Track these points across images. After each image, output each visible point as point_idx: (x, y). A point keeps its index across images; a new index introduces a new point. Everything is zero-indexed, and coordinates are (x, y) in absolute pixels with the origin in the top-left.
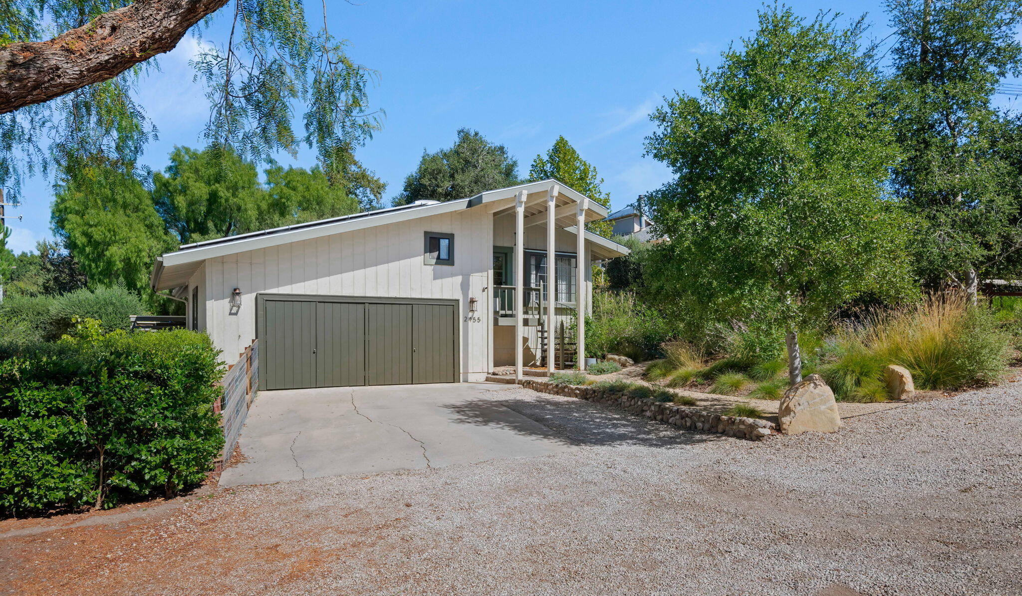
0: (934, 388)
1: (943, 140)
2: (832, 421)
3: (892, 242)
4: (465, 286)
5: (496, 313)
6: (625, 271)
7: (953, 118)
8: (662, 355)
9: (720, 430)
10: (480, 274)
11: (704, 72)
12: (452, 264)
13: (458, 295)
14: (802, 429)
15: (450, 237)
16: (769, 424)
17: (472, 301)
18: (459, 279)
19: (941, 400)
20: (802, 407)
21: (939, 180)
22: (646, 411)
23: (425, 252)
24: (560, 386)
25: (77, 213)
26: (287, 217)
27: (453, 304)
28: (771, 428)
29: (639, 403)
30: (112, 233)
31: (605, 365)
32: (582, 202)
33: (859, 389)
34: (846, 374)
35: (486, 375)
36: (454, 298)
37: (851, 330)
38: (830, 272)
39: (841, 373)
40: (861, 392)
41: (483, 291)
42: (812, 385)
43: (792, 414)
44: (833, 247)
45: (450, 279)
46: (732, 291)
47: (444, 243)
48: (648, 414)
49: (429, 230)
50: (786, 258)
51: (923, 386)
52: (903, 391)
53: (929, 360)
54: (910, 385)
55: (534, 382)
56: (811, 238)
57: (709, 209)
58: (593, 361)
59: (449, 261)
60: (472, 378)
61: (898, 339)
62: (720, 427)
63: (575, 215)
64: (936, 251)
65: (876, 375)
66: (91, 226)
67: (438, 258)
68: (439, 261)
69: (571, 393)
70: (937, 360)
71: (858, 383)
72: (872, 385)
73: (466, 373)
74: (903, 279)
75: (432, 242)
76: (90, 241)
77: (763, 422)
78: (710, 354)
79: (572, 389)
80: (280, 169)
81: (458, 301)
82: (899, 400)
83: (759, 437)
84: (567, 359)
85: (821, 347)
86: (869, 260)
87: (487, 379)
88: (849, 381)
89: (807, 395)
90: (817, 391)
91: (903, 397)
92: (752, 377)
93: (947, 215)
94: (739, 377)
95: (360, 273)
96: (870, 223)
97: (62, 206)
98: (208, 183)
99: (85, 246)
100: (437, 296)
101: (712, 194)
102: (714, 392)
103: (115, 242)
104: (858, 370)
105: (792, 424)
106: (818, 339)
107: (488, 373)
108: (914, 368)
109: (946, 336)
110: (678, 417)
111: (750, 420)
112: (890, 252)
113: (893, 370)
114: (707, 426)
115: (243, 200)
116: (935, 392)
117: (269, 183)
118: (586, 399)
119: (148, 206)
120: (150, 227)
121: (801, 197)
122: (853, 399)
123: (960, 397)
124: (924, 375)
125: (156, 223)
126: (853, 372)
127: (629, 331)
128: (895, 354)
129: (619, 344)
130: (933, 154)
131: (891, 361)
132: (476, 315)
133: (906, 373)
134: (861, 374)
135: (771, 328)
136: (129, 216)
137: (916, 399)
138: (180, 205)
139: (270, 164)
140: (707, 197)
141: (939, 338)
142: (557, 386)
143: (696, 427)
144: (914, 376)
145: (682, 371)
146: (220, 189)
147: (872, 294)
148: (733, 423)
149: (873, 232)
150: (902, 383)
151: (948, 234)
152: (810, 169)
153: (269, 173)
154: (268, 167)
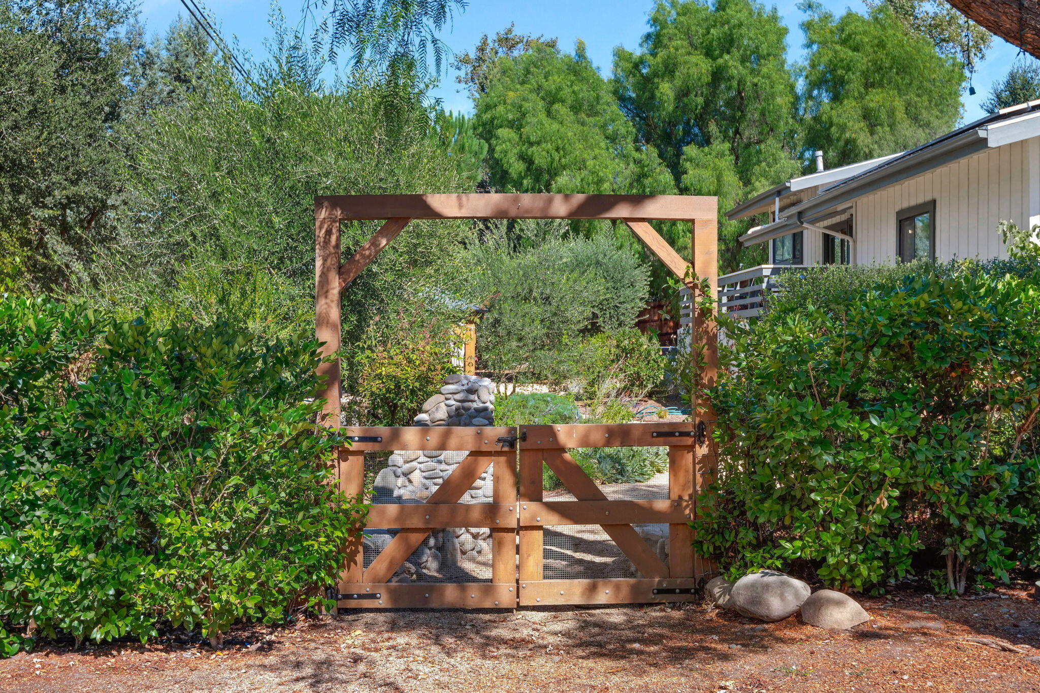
25: (511, 124)
26: (845, 102)
30: (562, 152)
66: (531, 144)
76: (528, 169)
80: (827, 17)
97: (487, 116)
98: (709, 53)
99: (523, 178)
103: (564, 168)
115: (769, 77)
117: (809, 45)
119: (608, 104)
120: (613, 139)
125: (623, 130)
136: (583, 124)
138: (665, 98)
139: (809, 12)
146: (730, 63)
153: (807, 27)
154: (806, 17)
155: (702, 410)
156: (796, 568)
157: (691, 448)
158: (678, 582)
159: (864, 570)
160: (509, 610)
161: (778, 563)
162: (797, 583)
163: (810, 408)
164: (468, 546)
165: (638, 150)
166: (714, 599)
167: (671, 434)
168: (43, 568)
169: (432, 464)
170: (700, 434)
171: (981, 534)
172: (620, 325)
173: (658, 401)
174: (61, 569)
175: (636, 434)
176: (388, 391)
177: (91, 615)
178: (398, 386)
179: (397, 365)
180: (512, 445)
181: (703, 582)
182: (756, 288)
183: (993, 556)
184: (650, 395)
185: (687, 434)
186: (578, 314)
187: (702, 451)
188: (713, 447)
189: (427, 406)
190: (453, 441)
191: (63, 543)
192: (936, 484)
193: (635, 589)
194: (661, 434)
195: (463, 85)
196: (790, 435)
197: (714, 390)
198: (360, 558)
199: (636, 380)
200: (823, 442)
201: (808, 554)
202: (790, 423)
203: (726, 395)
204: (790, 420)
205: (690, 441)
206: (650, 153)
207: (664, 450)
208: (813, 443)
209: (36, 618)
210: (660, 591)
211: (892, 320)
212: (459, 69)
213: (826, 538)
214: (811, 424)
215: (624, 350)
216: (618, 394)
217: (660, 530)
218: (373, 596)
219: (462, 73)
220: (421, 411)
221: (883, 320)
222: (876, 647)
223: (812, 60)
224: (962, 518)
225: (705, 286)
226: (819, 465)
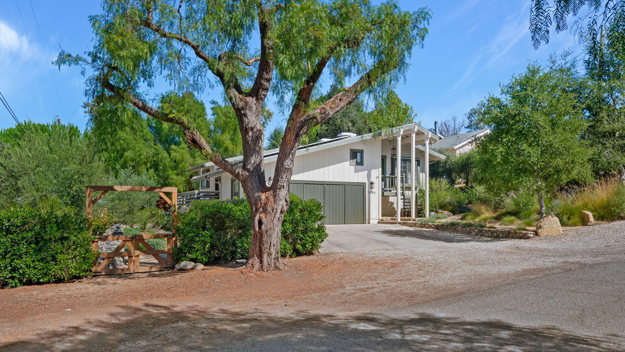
0: (602, 220)
1: (609, 107)
2: (559, 231)
3: (582, 160)
4: (369, 176)
5: (383, 189)
6: (438, 167)
7: (614, 97)
8: (470, 210)
9: (510, 237)
10: (375, 170)
11: (502, 87)
12: (363, 165)
13: (365, 180)
14: (546, 234)
15: (362, 152)
16: (533, 233)
17: (372, 183)
18: (366, 172)
19: (605, 225)
20: (546, 226)
21: (606, 127)
22: (472, 232)
23: (350, 159)
24: (423, 224)
26: (225, 134)
27: (363, 185)
28: (534, 234)
29: (468, 229)
31: (440, 215)
32: (428, 134)
33: (570, 221)
34: (563, 215)
35: (378, 220)
36: (363, 182)
37: (565, 196)
38: (558, 171)
39: (561, 215)
40: (571, 222)
41: (377, 178)
42: (550, 217)
43: (542, 228)
44: (559, 162)
45: (361, 173)
46: (518, 179)
47: (359, 155)
48: (473, 233)
49: (352, 148)
50: (540, 166)
51: (598, 220)
52: (589, 221)
53: (600, 208)
54: (592, 219)
55: (407, 223)
56: (550, 158)
57: (507, 145)
58: (433, 213)
59: (361, 163)
60: (372, 222)
61: (586, 200)
62: (511, 235)
63: (424, 141)
64: (605, 160)
65: (577, 215)
67: (357, 162)
68: (357, 164)
69: (430, 227)
70: (604, 209)
71: (569, 219)
72: (576, 219)
73: (369, 219)
74: (587, 174)
75: (354, 154)
77: (530, 232)
78: (496, 209)
79: (430, 225)
80: (219, 107)
81: (365, 183)
82: (587, 225)
83: (529, 238)
84: (420, 212)
85: (551, 204)
86: (573, 167)
87: (379, 223)
88: (565, 218)
89: (548, 221)
90: (552, 219)
91: (589, 224)
92: (519, 218)
93: (610, 144)
94: (513, 218)
95: (321, 170)
96: (574, 152)
100: (355, 181)
101: (509, 139)
102: (501, 225)
104: (569, 213)
105: (542, 232)
106: (550, 201)
107: (379, 220)
108: (594, 212)
109: (608, 198)
110: (489, 233)
111: (524, 232)
112: (581, 164)
113: (585, 213)
114: (504, 235)
116: (603, 222)
117: (213, 115)
118: (438, 229)
121: (546, 142)
122: (567, 225)
123: (612, 224)
124: (598, 215)
126: (567, 214)
127: (448, 199)
128: (586, 206)
129: (444, 205)
130: (604, 114)
131: (584, 209)
132: (373, 190)
133: (590, 214)
134: (570, 215)
135: (534, 193)
137: (594, 224)
139: (214, 105)
140: (507, 141)
141: (605, 199)
142: (421, 224)
143: (499, 236)
144: (593, 216)
145: (483, 216)
147: (574, 180)
148: (517, 233)
149: (575, 156)
150: (588, 218)
151: (611, 152)
152: (549, 131)
153: (213, 109)
154: (213, 106)
155: (174, 231)
156: (192, 260)
157: (172, 238)
158: (169, 266)
159: (204, 259)
160: (132, 273)
161: (189, 259)
162: (193, 263)
163: (194, 230)
164: (119, 264)
165: (155, 144)
166: (176, 268)
167: (167, 236)
168: (28, 266)
169: (107, 245)
170: (173, 236)
171: (226, 252)
172: (151, 205)
173: (164, 230)
174: (34, 267)
175: (161, 236)
176: (96, 228)
177: (41, 276)
178: (98, 227)
179: (98, 222)
180: (133, 239)
181: (174, 265)
182: (193, 197)
183: (228, 256)
184: (161, 228)
185: (171, 236)
186: (138, 204)
187: (174, 239)
188: (176, 238)
189: (106, 232)
190: (120, 238)
191: (33, 261)
192: (218, 243)
193: (161, 268)
194: (165, 236)
195: (87, 114)
196: (190, 235)
197: (177, 226)
198: (97, 264)
199: (157, 224)
200: (196, 236)
201: (194, 257)
202: (190, 233)
203: (179, 227)
204: (190, 232)
205: (171, 237)
206: (159, 146)
207: (166, 239)
208: (195, 236)
209: (26, 278)
210: (165, 268)
211: (210, 213)
212: (85, 108)
213: (198, 254)
214: (194, 232)
215: (153, 214)
216: (152, 228)
217: (165, 256)
218: (101, 272)
219: (87, 110)
220: (104, 233)
221: (208, 213)
222: (204, 271)
223: (215, 120)
224: (222, 249)
225: (175, 206)
226: (196, 240)
